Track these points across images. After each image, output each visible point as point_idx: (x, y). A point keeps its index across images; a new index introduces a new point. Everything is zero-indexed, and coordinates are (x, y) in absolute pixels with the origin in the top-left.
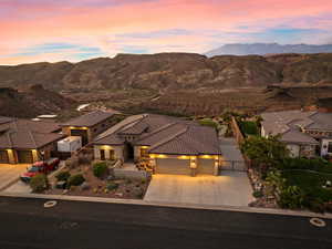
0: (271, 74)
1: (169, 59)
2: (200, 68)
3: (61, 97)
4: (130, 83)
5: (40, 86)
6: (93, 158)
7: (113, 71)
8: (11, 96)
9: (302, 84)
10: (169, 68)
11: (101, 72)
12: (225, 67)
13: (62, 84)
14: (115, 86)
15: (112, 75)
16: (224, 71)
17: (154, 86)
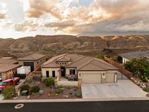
0: (104, 44)
2: (74, 41)
4: (43, 48)
6: (42, 77)
7: (34, 43)
9: (117, 48)
11: (29, 43)
12: (85, 41)
13: (9, 49)
14: (36, 50)
15: (34, 45)
16: (85, 43)
17: (54, 49)
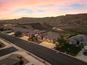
1: (82, 16)
3: (50, 25)
4: (68, 22)
5: (45, 23)
7: (64, 19)
8: (39, 25)
10: (81, 18)
11: (61, 19)
13: (51, 22)
14: (64, 23)
15: (64, 20)
